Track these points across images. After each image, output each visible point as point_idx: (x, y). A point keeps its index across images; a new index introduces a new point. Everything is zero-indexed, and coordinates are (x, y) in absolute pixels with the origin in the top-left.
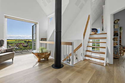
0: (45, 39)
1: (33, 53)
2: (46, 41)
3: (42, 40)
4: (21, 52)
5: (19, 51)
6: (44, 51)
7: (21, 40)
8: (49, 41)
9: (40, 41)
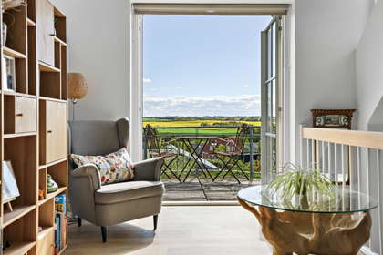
0: (343, 117)
1: (243, 203)
2: (349, 127)
3: (321, 120)
4: (203, 188)
5: (196, 181)
6: (319, 199)
7: (228, 119)
8: (371, 128)
9: (305, 125)
